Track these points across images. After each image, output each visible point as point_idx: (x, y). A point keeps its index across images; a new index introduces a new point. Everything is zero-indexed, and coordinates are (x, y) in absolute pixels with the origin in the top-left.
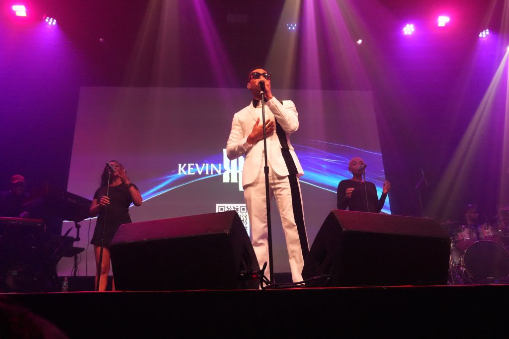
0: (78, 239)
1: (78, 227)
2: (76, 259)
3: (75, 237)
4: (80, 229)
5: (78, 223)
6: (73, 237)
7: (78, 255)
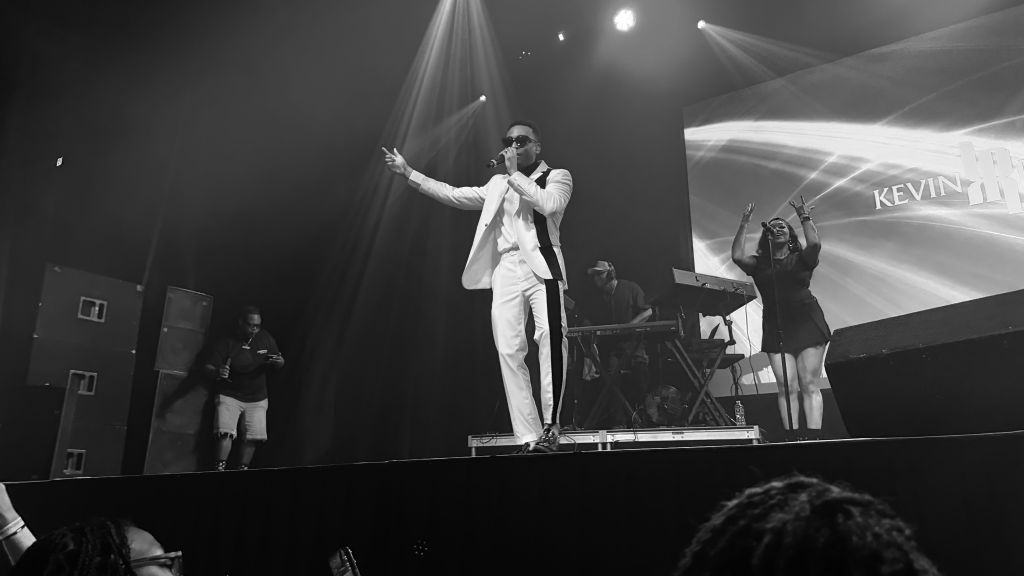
0: (732, 342)
1: (729, 324)
2: (734, 371)
3: (727, 339)
4: (733, 326)
5: (728, 318)
6: (723, 340)
7: (736, 364)
